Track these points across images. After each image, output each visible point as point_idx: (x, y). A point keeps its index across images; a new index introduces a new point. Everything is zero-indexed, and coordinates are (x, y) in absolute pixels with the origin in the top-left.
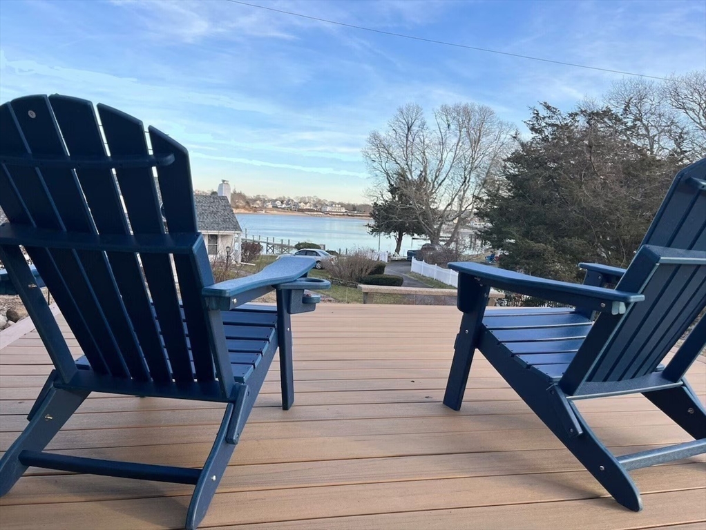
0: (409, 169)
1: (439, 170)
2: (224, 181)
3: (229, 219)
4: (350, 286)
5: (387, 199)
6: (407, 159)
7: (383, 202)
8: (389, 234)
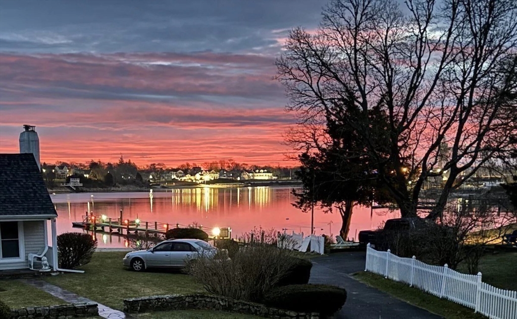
0: (360, 89)
1: (413, 88)
2: (27, 127)
3: (35, 192)
4: (239, 311)
5: (324, 146)
6: (356, 73)
7: (318, 152)
8: (329, 205)
